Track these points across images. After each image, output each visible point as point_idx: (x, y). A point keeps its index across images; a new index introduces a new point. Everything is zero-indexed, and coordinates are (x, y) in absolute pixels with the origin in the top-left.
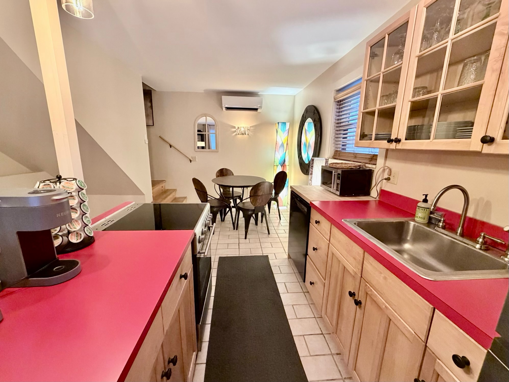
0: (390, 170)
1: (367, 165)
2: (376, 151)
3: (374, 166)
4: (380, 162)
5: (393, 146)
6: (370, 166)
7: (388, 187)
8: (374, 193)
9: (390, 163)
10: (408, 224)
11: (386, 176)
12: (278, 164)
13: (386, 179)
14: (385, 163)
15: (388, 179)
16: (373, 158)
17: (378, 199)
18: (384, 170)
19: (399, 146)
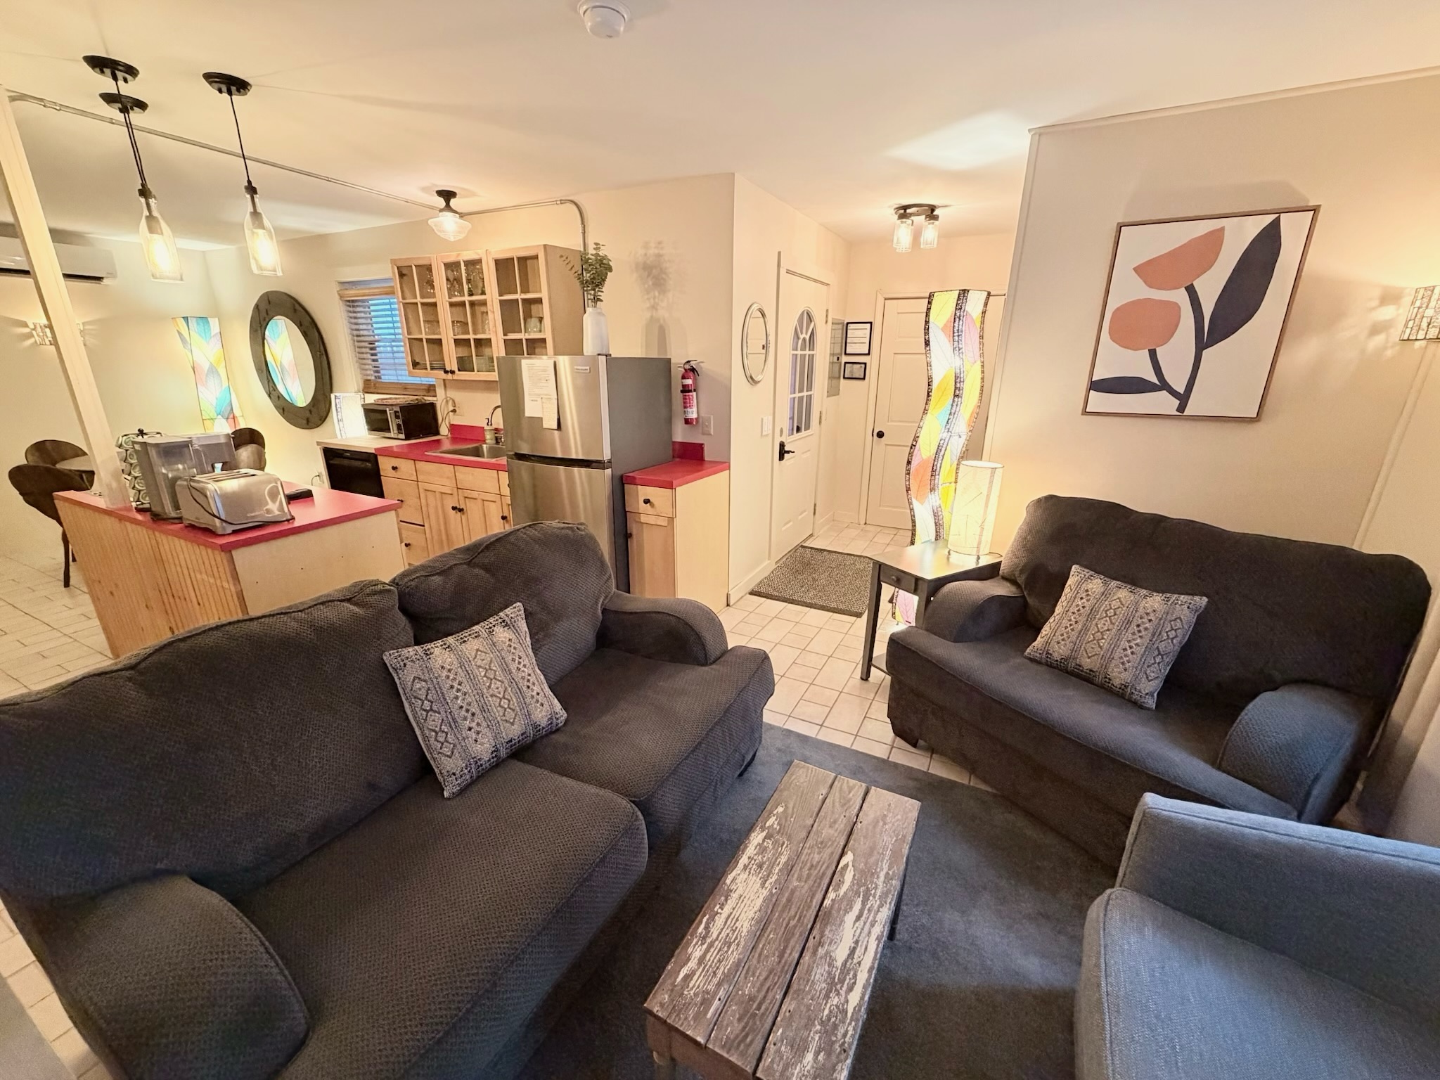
0: (454, 401)
1: (426, 398)
2: (432, 381)
3: (435, 399)
4: (440, 391)
5: (450, 376)
6: (430, 399)
7: (457, 420)
8: (444, 430)
9: (452, 394)
10: (482, 447)
11: (451, 408)
12: (213, 415)
13: (452, 411)
14: (446, 393)
15: (454, 411)
16: (431, 389)
17: (450, 435)
18: (447, 402)
19: (455, 377)
